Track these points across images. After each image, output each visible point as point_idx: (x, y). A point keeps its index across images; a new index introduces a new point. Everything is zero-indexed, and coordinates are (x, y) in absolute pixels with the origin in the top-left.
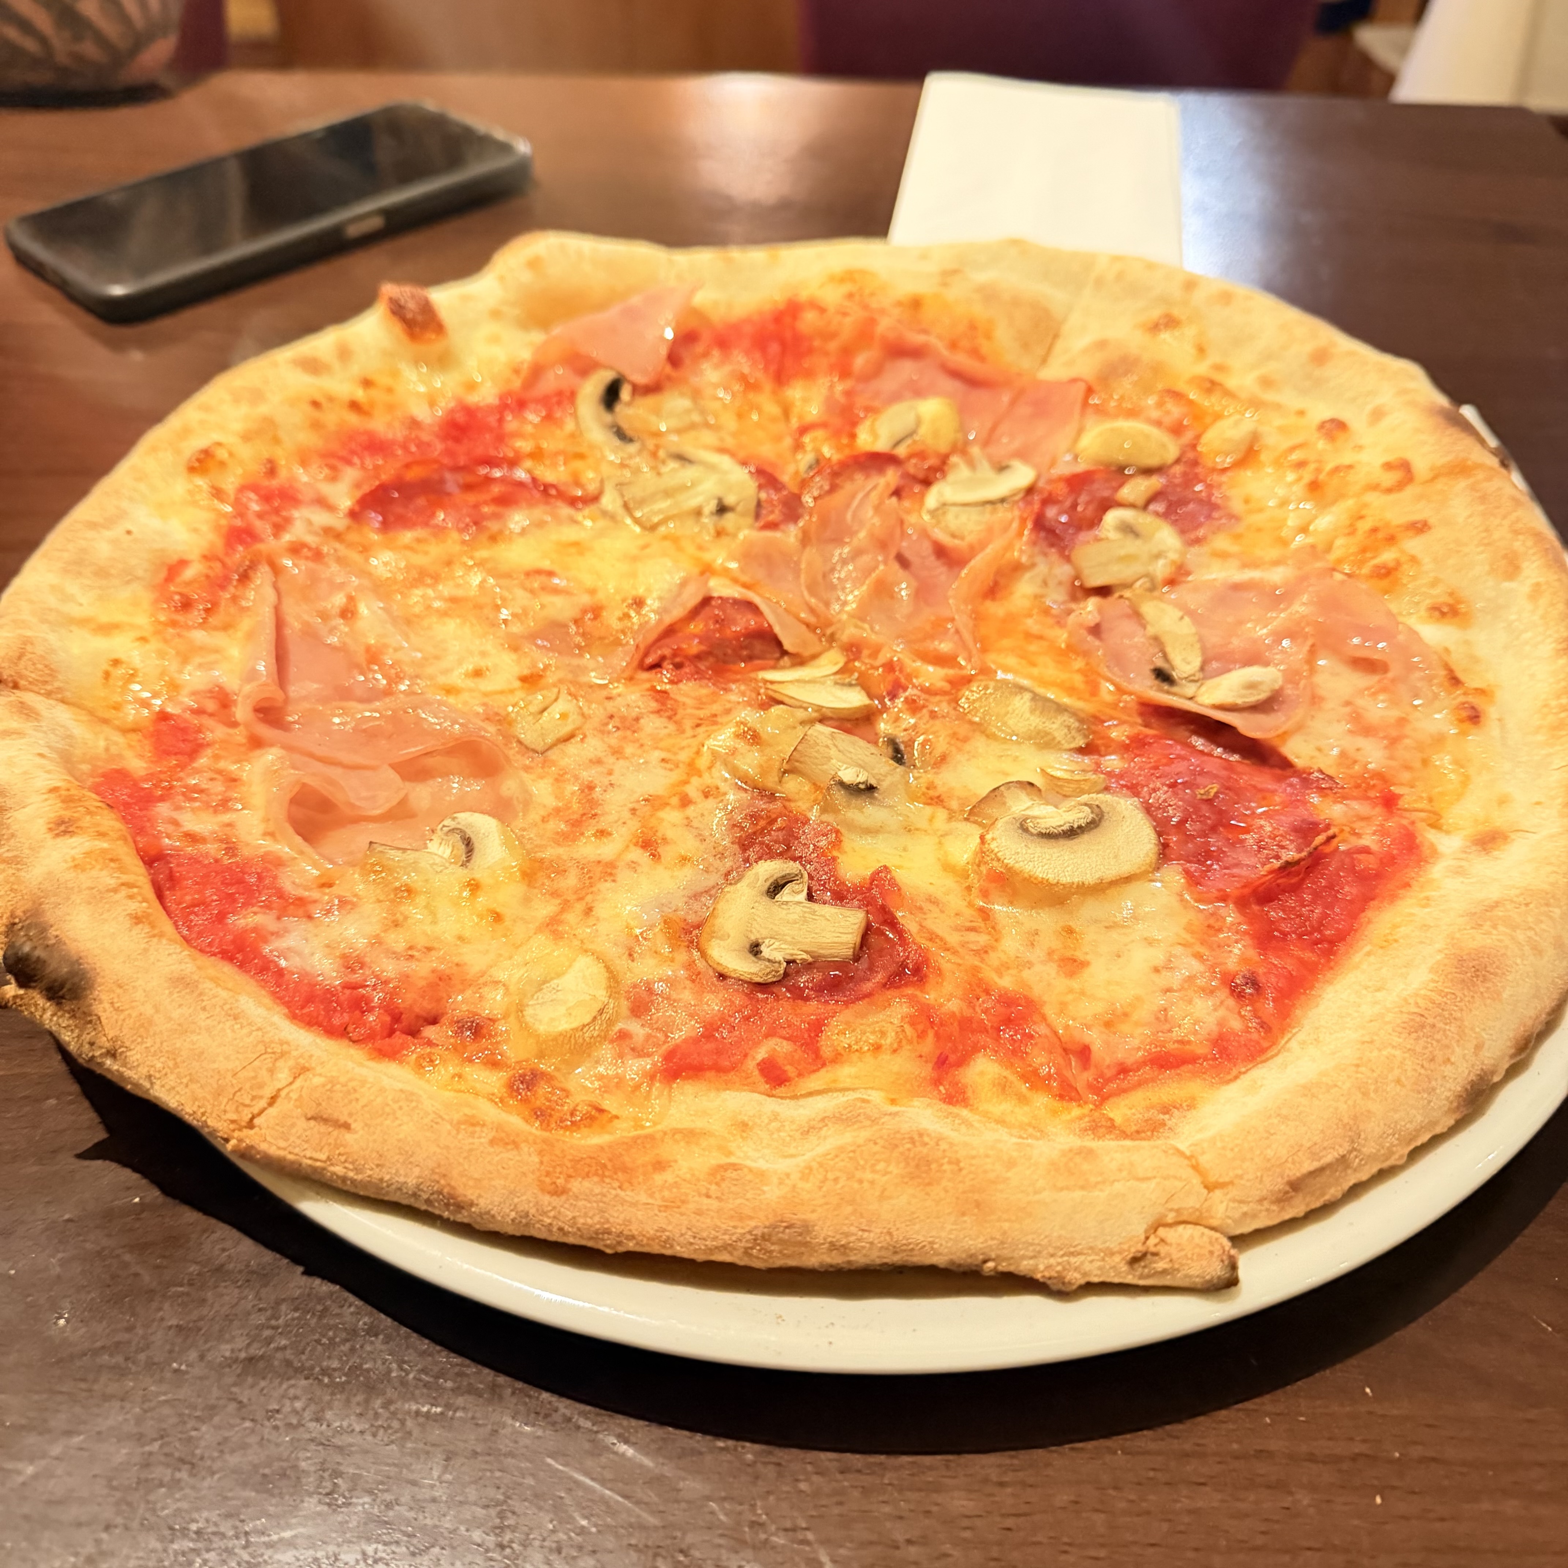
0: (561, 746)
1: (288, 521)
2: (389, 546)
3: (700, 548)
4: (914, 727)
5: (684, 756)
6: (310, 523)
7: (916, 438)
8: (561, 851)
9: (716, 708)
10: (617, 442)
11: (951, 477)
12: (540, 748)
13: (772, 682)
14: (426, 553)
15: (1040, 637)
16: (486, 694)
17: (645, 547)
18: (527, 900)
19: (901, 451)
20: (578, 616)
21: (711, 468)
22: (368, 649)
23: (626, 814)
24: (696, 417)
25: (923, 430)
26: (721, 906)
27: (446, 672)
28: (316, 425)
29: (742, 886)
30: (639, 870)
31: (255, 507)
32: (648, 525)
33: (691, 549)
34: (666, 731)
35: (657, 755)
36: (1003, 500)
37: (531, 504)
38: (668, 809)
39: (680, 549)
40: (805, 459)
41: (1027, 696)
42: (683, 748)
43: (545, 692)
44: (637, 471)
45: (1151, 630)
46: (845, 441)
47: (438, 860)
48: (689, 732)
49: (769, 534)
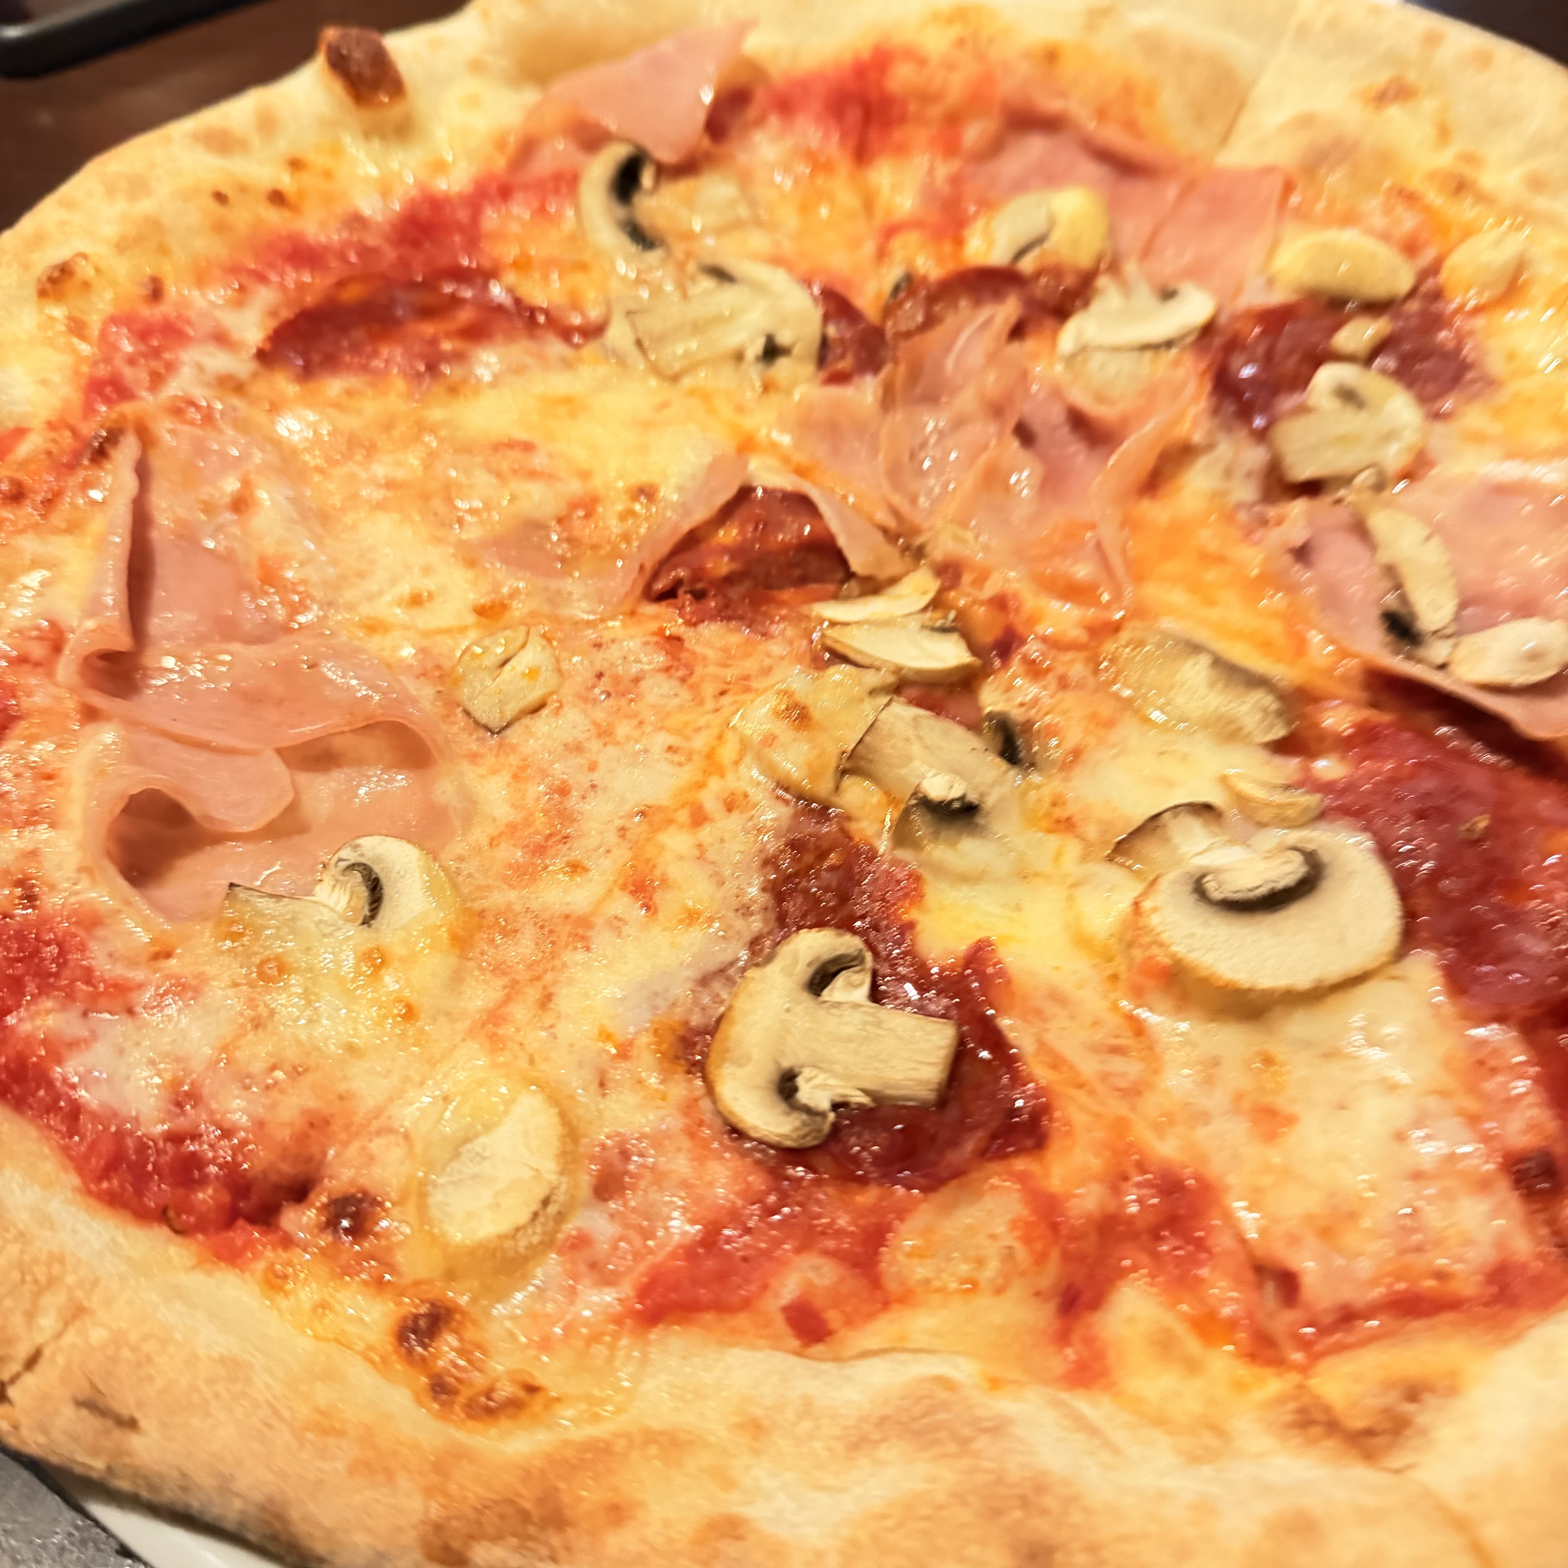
0: (527, 721)
1: (171, 367)
2: (307, 402)
3: (740, 409)
4: (1035, 701)
5: (699, 742)
6: (200, 368)
7: (1047, 245)
8: (513, 895)
9: (750, 665)
10: (633, 248)
11: (1096, 306)
12: (495, 724)
13: (833, 624)
14: (359, 412)
15: (1220, 559)
16: (426, 634)
17: (664, 405)
18: (456, 980)
19: (1027, 265)
20: (563, 513)
21: (760, 288)
22: (263, 562)
23: (612, 838)
24: (743, 212)
25: (1057, 238)
26: (742, 1004)
27: (371, 597)
28: (220, 227)
29: (773, 969)
30: (626, 930)
31: (127, 347)
32: (670, 373)
33: (726, 411)
34: (677, 701)
35: (662, 739)
36: (1169, 344)
37: (510, 338)
38: (672, 829)
39: (712, 411)
40: (892, 274)
41: (1204, 661)
42: (698, 729)
43: (508, 633)
44: (656, 291)
45: (1385, 556)
46: (948, 247)
47: (327, 915)
48: (710, 705)
49: (835, 391)
